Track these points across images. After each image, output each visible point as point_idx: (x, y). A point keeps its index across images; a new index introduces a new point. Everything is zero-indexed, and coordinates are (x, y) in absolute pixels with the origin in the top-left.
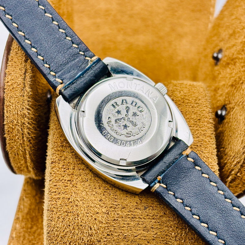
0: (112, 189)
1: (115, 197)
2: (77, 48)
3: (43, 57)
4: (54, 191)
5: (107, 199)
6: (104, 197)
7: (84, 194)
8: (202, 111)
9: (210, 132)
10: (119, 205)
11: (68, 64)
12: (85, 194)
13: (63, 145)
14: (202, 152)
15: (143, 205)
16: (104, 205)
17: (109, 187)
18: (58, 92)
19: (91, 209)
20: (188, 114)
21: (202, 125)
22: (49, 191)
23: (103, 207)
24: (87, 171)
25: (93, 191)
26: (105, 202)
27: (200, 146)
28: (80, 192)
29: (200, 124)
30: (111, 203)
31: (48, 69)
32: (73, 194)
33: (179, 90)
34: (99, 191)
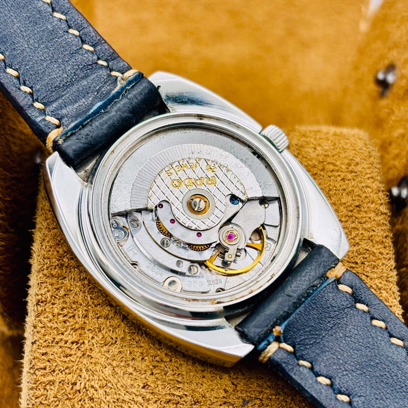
0: (171, 361)
1: (178, 379)
2: (92, 53)
3: (16, 70)
4: (42, 366)
5: (159, 382)
6: (152, 378)
7: (107, 374)
8: (363, 187)
9: (382, 232)
10: (186, 395)
11: (73, 85)
12: (110, 372)
13: (63, 262)
14: (367, 276)
15: (240, 395)
16: (152, 396)
17: (163, 355)
18: (49, 144)
19: (123, 405)
20: (335, 194)
21: (365, 217)
22: (31, 366)
23: (150, 402)
24: (116, 321)
25: (128, 365)
26: (156, 391)
27: (363, 263)
28: (98, 367)
29: (360, 216)
30: (168, 392)
31: (29, 97)
32: (84, 374)
33: (313, 144)
34: (143, 366)
